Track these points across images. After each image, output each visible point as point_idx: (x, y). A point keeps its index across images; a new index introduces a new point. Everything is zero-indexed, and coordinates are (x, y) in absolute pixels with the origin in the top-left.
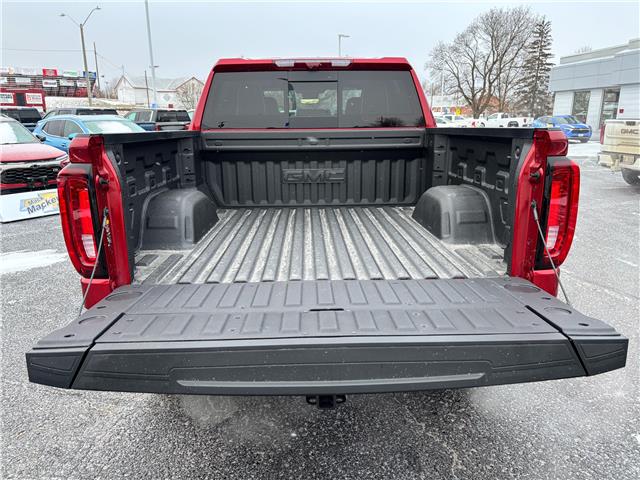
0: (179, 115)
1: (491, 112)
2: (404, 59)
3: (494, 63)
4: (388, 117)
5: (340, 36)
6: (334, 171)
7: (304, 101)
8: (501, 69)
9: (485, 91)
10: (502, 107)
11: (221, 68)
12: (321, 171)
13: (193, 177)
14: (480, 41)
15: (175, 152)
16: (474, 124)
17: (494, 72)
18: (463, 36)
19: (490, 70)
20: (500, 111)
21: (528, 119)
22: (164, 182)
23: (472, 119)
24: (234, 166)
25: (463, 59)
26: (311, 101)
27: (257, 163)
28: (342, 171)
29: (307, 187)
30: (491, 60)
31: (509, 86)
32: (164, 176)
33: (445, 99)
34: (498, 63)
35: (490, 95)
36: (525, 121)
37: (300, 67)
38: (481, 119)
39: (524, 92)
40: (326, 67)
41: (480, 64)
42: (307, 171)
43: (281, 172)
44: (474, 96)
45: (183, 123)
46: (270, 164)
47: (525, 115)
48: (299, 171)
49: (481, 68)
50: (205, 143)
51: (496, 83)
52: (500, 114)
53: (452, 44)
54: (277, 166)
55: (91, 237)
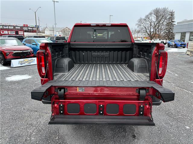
0: (62, 38)
1: (156, 38)
2: (126, 24)
3: (157, 24)
4: (123, 40)
5: (110, 16)
6: (106, 54)
7: (98, 35)
8: (159, 26)
9: (154, 32)
10: (159, 37)
11: (76, 26)
12: (102, 54)
13: (68, 55)
14: (153, 17)
15: (63, 48)
16: (150, 42)
17: (157, 26)
18: (148, 16)
19: (156, 26)
20: (159, 38)
21: (167, 41)
22: (61, 56)
23: (150, 41)
24: (79, 52)
25: (147, 22)
26: (100, 35)
27: (85, 51)
28: (108, 54)
29: (98, 58)
30: (156, 23)
31: (162, 31)
32: (61, 54)
33: (142, 34)
34: (158, 24)
35: (156, 33)
36: (166, 41)
37: (98, 26)
38: (153, 41)
39: (166, 32)
40: (104, 26)
41: (152, 24)
42: (99, 54)
43: (91, 54)
44: (151, 33)
45: (64, 40)
46: (89, 52)
47: (167, 39)
48: (96, 54)
49: (153, 25)
50: (71, 46)
51: (157, 30)
52: (158, 39)
53: (144, 18)
54: (90, 52)
55: (44, 68)
